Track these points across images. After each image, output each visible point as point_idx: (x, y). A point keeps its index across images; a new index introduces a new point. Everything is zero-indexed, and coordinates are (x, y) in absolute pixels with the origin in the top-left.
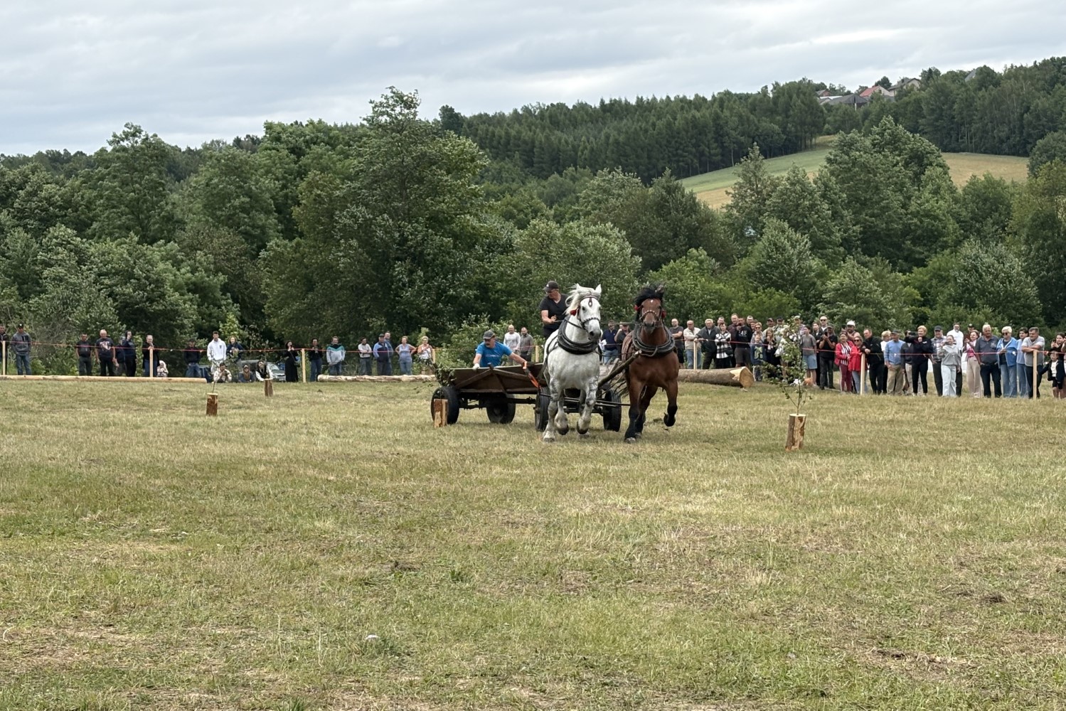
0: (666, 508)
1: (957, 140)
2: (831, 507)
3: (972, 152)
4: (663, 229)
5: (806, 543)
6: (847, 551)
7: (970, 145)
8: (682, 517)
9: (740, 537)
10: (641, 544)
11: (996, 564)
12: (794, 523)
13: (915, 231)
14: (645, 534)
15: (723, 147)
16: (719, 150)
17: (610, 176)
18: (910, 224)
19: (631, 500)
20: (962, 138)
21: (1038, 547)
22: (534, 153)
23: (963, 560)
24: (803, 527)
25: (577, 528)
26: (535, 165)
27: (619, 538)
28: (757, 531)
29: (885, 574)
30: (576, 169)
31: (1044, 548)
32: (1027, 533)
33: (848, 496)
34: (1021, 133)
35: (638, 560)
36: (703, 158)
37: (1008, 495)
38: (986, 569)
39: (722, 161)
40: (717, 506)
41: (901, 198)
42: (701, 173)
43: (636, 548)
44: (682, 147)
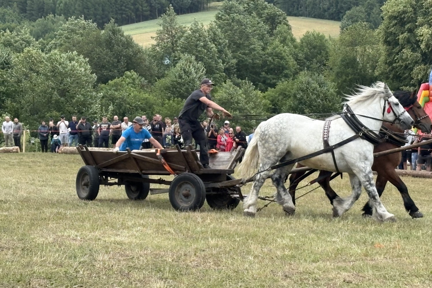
0: (103, 239)
1: (298, 9)
2: (208, 239)
3: (306, 16)
4: (110, 57)
5: (191, 262)
6: (216, 268)
7: (305, 12)
8: (113, 245)
9: (149, 258)
10: (84, 262)
11: (307, 277)
12: (184, 249)
13: (270, 65)
14: (88, 256)
15: (151, 6)
16: (148, 8)
17: (76, 21)
18: (267, 60)
19: (80, 233)
20: (300, 8)
21: (334, 266)
22: (27, 4)
23: (287, 274)
24: (189, 252)
25: (43, 251)
26: (28, 12)
27: (70, 258)
28: (160, 254)
29: (239, 282)
30: (55, 16)
31: (337, 267)
32: (328, 257)
33: (220, 232)
34: (337, 6)
35: (81, 272)
36: (138, 13)
37: (318, 233)
38: (301, 280)
39: (151, 15)
40: (136, 238)
41: (262, 44)
42: (137, 22)
43: (81, 265)
44: (124, 5)
